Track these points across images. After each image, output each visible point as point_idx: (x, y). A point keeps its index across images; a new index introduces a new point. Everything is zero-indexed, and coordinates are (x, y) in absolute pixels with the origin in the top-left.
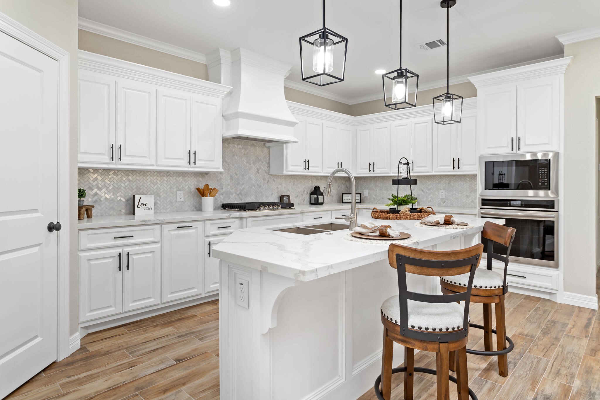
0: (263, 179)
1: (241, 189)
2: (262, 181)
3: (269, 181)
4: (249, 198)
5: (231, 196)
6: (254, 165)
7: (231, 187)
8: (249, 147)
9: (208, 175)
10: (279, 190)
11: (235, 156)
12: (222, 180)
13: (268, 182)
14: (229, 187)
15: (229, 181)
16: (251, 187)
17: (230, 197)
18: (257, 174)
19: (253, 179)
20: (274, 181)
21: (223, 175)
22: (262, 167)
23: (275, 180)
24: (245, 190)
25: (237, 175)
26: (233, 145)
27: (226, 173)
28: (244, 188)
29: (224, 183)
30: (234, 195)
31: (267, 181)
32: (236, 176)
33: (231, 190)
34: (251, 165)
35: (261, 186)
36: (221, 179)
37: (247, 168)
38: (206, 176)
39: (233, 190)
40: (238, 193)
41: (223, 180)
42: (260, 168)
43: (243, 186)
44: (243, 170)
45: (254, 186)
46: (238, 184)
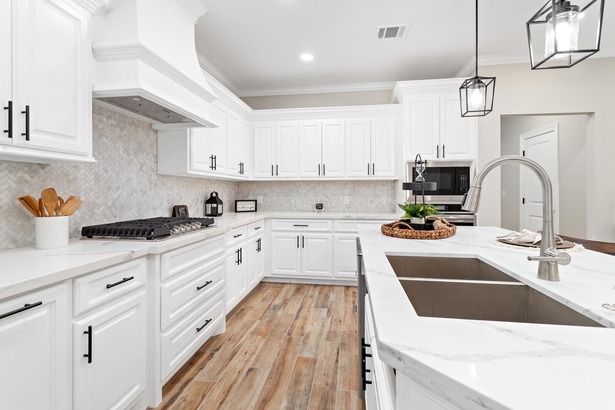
0: (149, 181)
1: (115, 197)
2: (148, 184)
3: (157, 184)
4: (128, 213)
5: (96, 211)
6: (136, 157)
7: (96, 193)
8: (128, 126)
9: (46, 170)
10: (170, 197)
11: (104, 139)
12: (78, 181)
13: (155, 186)
14: (92, 194)
15: (93, 182)
16: (131, 195)
17: (94, 213)
18: (141, 172)
19: (135, 181)
20: (164, 185)
21: (80, 171)
22: (147, 161)
23: (165, 182)
24: (121, 199)
25: (107, 172)
26: (100, 117)
27: (87, 168)
28: (119, 197)
29: (83, 187)
30: (102, 208)
31: (154, 184)
32: (105, 174)
33: (96, 200)
34: (131, 157)
35: (146, 192)
36: (75, 179)
37: (124, 161)
38: (41, 171)
39: (100, 199)
40: (109, 204)
41: (81, 180)
42: (145, 163)
43: (118, 193)
44: (118, 164)
45: (136, 192)
46: (109, 188)
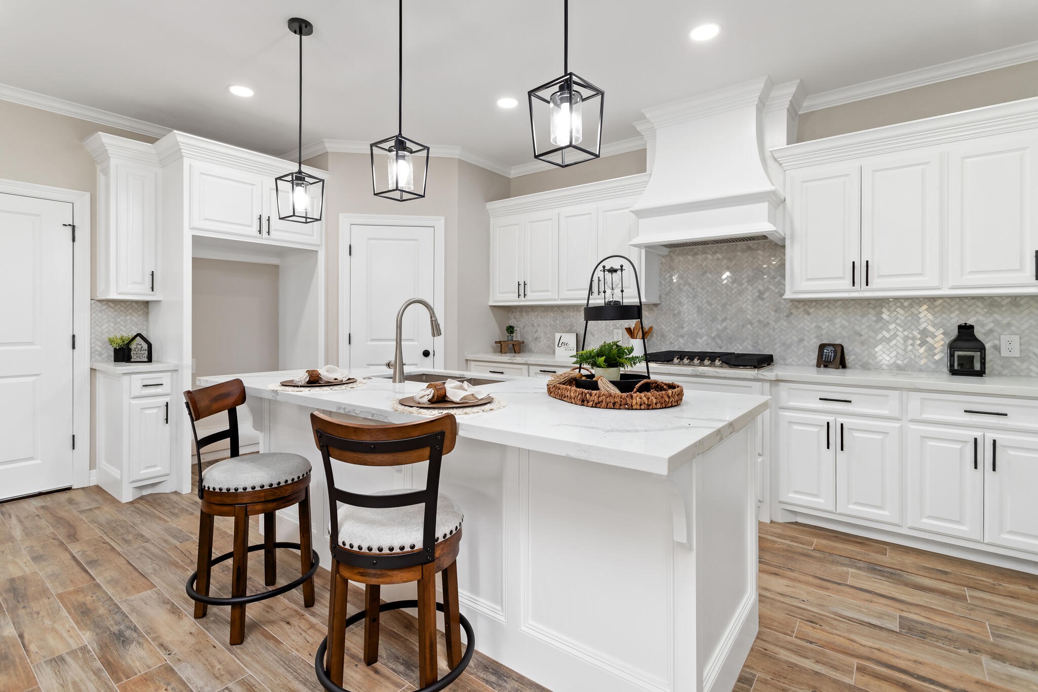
0: (776, 311)
1: (720, 328)
2: (773, 313)
3: (791, 313)
4: (738, 345)
5: (698, 340)
6: (752, 286)
7: (698, 324)
8: (739, 254)
9: (658, 307)
10: (824, 332)
11: (709, 275)
12: (682, 314)
13: (788, 316)
14: (695, 325)
15: (695, 315)
16: (743, 326)
17: (697, 342)
18: (760, 302)
19: (749, 311)
20: (809, 314)
21: (684, 306)
22: (772, 287)
23: (811, 310)
24: (728, 331)
25: (711, 305)
26: (704, 256)
27: (690, 303)
28: (726, 328)
29: (687, 319)
30: (705, 338)
31: (785, 314)
32: (709, 307)
33: (699, 331)
34: (744, 286)
35: (768, 324)
36: (679, 313)
37: (734, 291)
38: (655, 309)
39: (703, 330)
40: (713, 335)
41: (684, 314)
42: (768, 289)
43: (724, 324)
44: (725, 295)
45: (751, 324)
46: (714, 320)
